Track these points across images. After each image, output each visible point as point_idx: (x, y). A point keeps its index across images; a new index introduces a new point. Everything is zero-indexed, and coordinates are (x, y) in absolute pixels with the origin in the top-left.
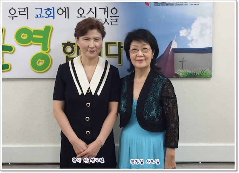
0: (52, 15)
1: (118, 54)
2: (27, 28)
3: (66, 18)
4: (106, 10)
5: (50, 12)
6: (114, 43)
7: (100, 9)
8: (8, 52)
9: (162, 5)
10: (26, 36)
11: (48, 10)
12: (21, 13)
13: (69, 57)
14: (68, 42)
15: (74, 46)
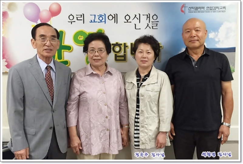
0: (104, 20)
2: (82, 31)
3: (115, 22)
4: (148, 16)
5: (102, 18)
7: (143, 15)
8: (67, 50)
9: (195, 12)
10: (82, 38)
11: (101, 16)
13: (117, 55)
14: (117, 43)
15: (121, 46)
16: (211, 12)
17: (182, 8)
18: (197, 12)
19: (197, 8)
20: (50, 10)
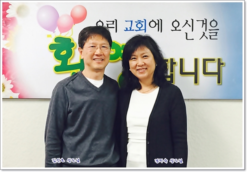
1: (217, 72)
4: (205, 22)
5: (141, 25)
6: (213, 60)
7: (197, 21)
11: (140, 22)
12: (109, 26)
20: (72, 15)
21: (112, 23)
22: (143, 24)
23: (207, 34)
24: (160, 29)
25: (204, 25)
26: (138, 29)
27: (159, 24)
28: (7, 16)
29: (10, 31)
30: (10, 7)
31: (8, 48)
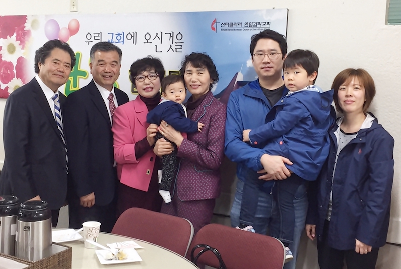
0: (122, 40)
4: (172, 36)
7: (166, 34)
8: (83, 77)
11: (119, 35)
12: (96, 38)
16: (250, 31)
17: (213, 24)
18: (232, 30)
19: (232, 25)
20: (69, 29)
21: (98, 35)
22: (122, 36)
23: (174, 47)
24: (135, 42)
25: (172, 38)
26: (118, 41)
27: (134, 37)
28: (25, 29)
29: (26, 42)
30: (27, 21)
31: (24, 57)
